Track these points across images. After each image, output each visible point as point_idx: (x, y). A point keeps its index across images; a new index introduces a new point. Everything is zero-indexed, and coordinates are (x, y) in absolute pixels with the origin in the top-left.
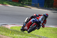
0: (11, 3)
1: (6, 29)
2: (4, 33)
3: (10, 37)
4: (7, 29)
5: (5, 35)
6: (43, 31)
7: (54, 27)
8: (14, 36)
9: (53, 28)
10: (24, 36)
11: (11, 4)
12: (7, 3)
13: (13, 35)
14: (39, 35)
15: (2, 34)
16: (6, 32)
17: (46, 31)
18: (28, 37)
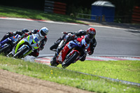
0: (50, 15)
1: (43, 67)
2: (39, 75)
3: (51, 81)
4: (46, 66)
5: (40, 78)
6: (113, 68)
7: (134, 59)
8: (58, 80)
9: (133, 61)
10: (77, 79)
12: (44, 16)
13: (56, 77)
14: (105, 75)
15: (36, 77)
16: (44, 72)
17: (119, 67)
18: (86, 82)
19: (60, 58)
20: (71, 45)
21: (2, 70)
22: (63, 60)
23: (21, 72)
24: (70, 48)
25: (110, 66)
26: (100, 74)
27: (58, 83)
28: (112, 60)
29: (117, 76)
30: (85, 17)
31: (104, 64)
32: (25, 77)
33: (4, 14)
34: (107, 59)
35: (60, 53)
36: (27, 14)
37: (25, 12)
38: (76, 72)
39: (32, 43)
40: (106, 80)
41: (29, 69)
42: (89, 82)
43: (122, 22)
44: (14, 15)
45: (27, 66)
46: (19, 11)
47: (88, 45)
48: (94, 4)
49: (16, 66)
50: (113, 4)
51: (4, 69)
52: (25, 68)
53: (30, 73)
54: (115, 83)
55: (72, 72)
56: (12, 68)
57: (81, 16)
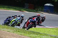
3: (27, 36)
5: (23, 35)
6: (53, 31)
8: (30, 36)
13: (30, 35)
14: (50, 34)
16: (25, 33)
17: (56, 30)
18: (42, 36)
19: (26, 26)
20: (30, 21)
21: (7, 32)
22: (27, 27)
23: (15, 33)
24: (30, 22)
25: (52, 30)
26: (48, 33)
27: (30, 37)
28: (53, 28)
29: (55, 34)
30: (41, 10)
31: (49, 29)
32: (17, 34)
33: (8, 9)
34: (51, 27)
35: (26, 24)
36: (17, 9)
37: (17, 8)
38: (38, 33)
39: (17, 21)
40: (50, 36)
41: (19, 31)
42: (44, 37)
43: (57, 12)
44: (12, 9)
45: (18, 30)
46: (14, 8)
47: (37, 21)
48: (45, 5)
49: (13, 30)
50: (53, 5)
51: (8, 31)
52: (17, 31)
53: (19, 33)
54: (54, 37)
55: (36, 33)
56: (11, 31)
57: (40, 10)
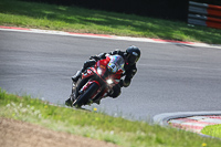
1: (187, 137)
4: (192, 135)
11: (202, 39)
41: (159, 141)
49: (132, 135)
51: (107, 141)
52: (151, 139)
56: (123, 138)
